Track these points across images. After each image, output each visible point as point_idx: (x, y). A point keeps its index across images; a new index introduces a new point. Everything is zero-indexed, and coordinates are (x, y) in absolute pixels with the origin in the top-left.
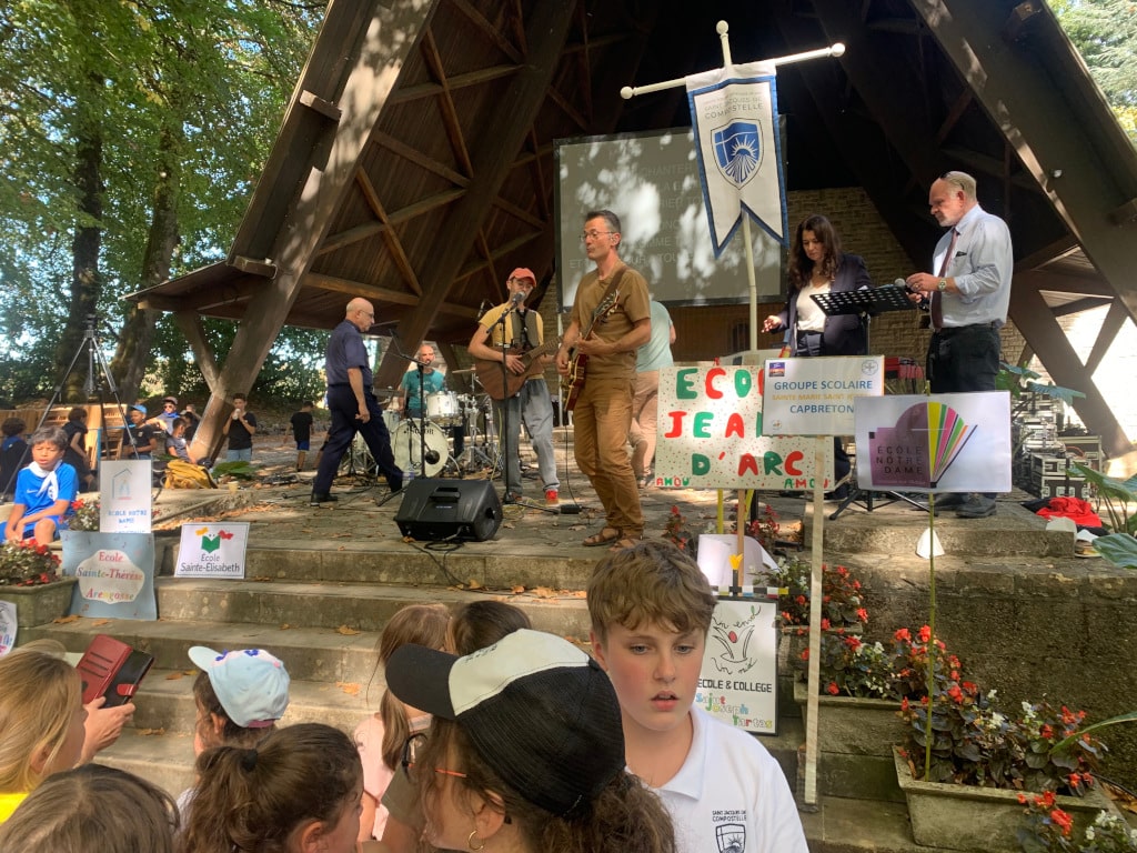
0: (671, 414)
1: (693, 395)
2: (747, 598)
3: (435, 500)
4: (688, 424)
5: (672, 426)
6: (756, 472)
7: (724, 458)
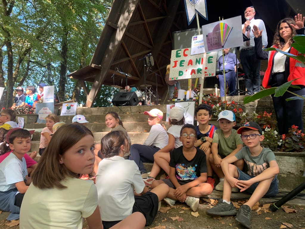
0: (174, 62)
1: (180, 56)
2: (188, 101)
3: (121, 96)
4: (178, 64)
5: (174, 65)
6: (195, 74)
7: (187, 71)
